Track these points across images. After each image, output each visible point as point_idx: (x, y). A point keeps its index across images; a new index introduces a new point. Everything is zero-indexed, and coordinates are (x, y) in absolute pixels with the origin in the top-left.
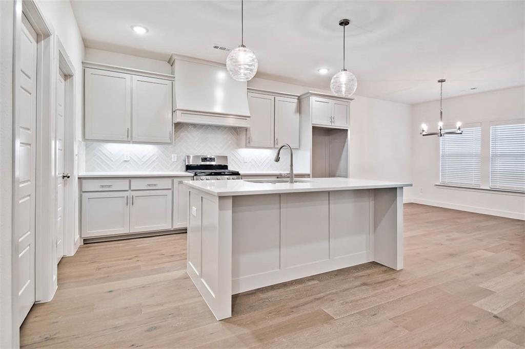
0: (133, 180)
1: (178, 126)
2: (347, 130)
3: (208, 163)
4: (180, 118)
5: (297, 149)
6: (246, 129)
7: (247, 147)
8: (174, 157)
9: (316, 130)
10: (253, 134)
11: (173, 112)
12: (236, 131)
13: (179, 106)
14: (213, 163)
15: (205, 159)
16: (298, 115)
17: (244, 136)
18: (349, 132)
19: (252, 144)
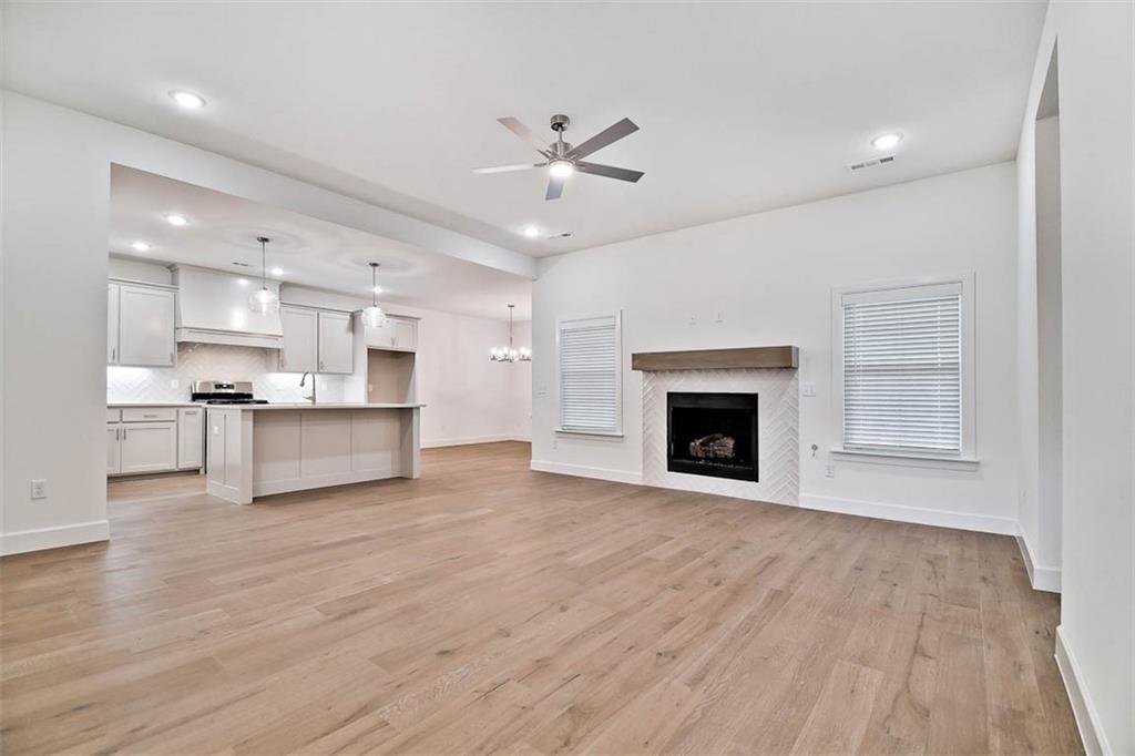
0: (124, 410)
1: (182, 346)
2: (414, 354)
3: (223, 391)
4: (185, 337)
5: (350, 374)
6: (279, 350)
7: (279, 371)
8: (174, 384)
9: (372, 352)
10: (288, 356)
11: (176, 329)
12: (265, 353)
13: (185, 323)
14: (230, 391)
15: (219, 386)
16: (351, 334)
17: (276, 358)
18: (417, 356)
19: (286, 368)
